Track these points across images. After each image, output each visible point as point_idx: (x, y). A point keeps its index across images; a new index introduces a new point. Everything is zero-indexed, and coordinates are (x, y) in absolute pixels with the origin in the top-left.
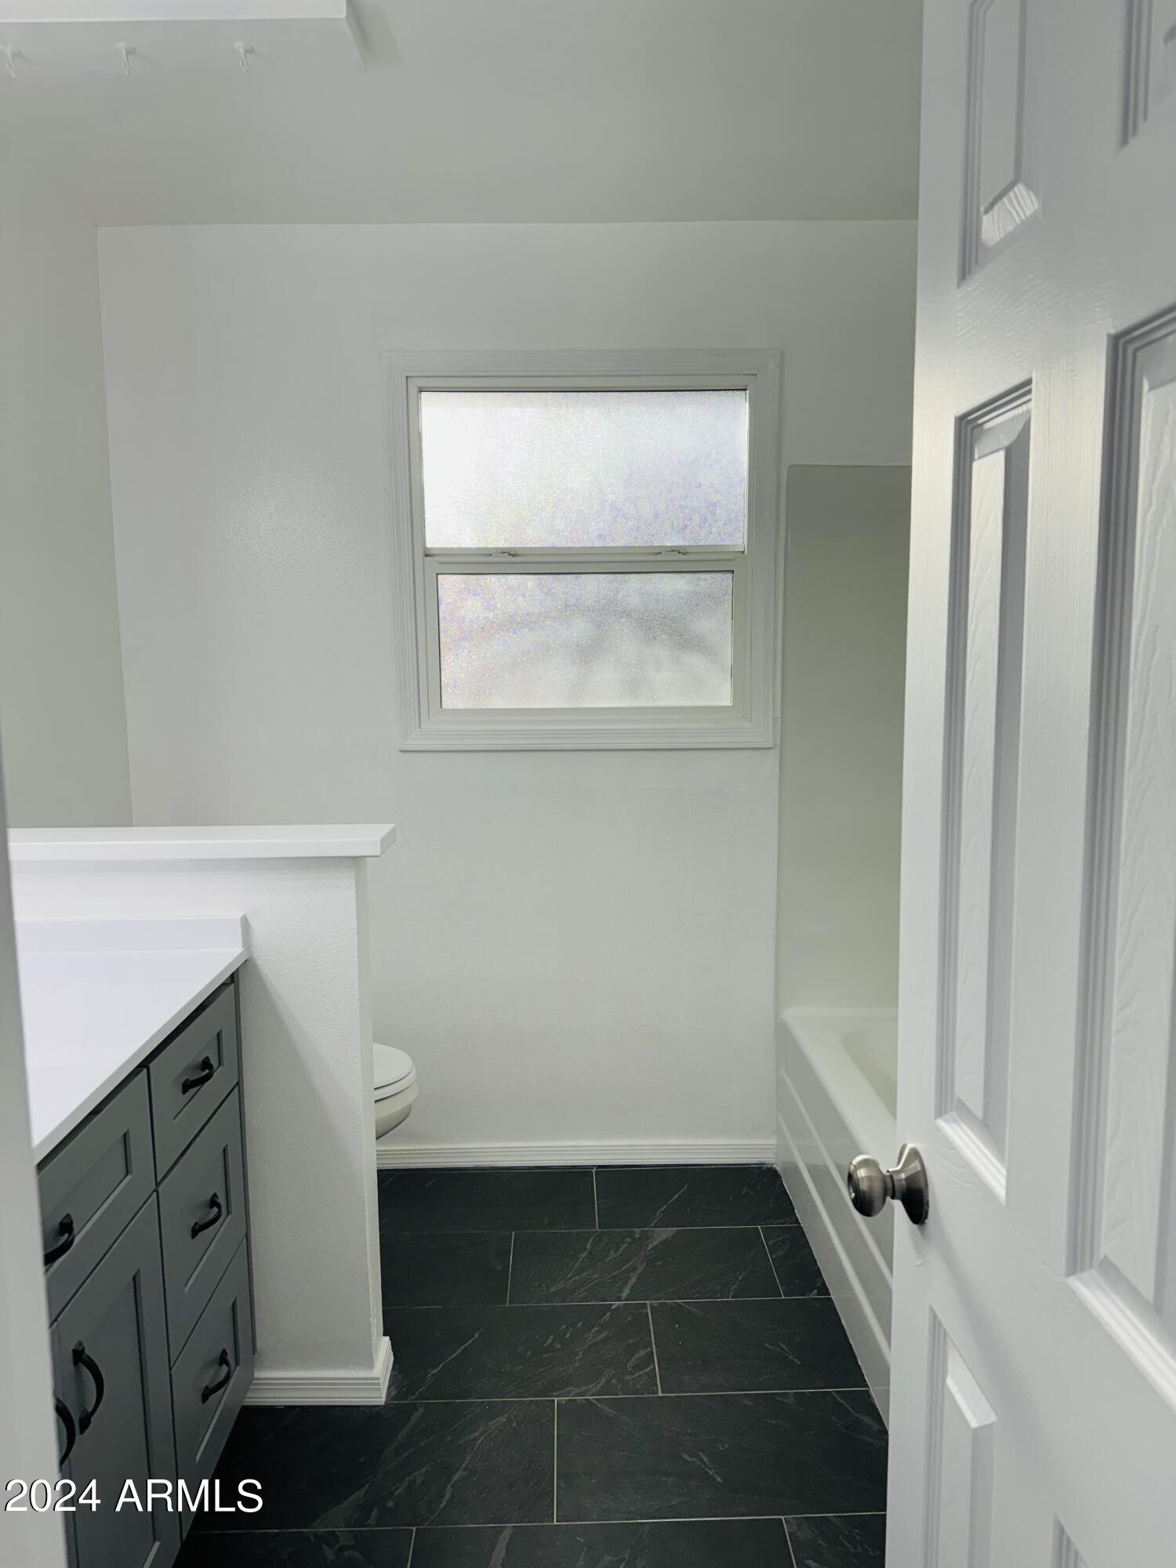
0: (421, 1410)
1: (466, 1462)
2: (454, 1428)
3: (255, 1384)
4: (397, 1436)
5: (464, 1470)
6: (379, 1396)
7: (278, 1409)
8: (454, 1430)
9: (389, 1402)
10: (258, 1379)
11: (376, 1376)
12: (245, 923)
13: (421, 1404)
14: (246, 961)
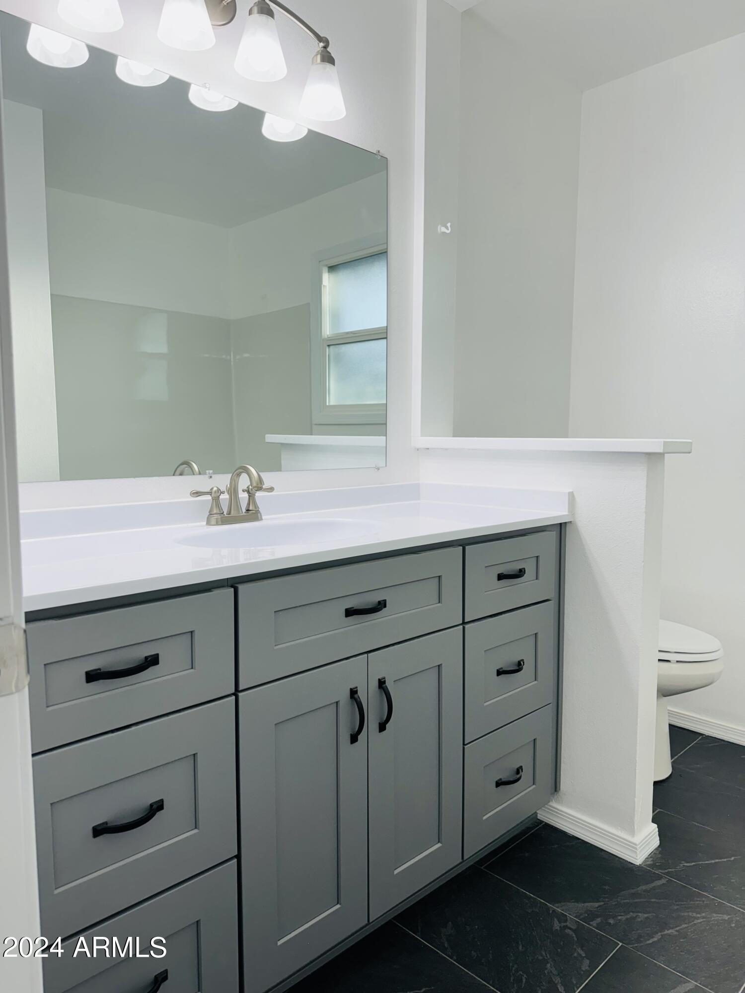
0: (663, 881)
1: (681, 927)
2: (682, 903)
3: (546, 808)
4: (638, 887)
5: (677, 931)
6: (635, 857)
7: (567, 835)
8: (682, 905)
9: (643, 865)
10: (551, 806)
11: (635, 842)
12: (572, 497)
13: (666, 878)
14: (571, 522)
